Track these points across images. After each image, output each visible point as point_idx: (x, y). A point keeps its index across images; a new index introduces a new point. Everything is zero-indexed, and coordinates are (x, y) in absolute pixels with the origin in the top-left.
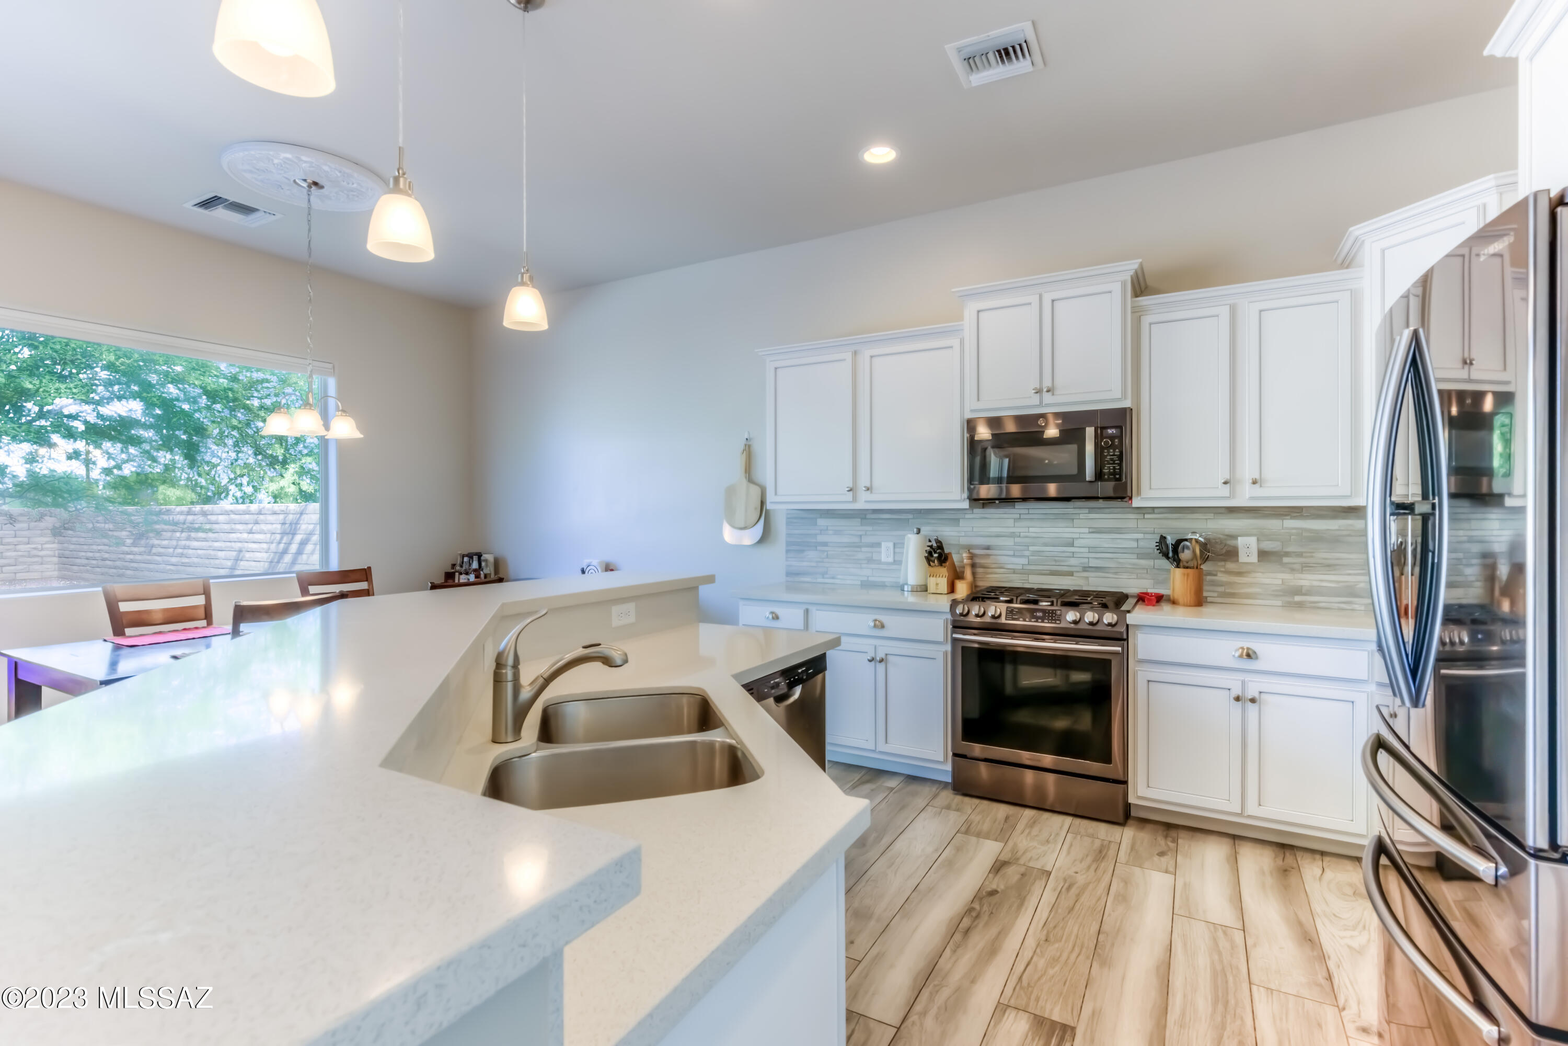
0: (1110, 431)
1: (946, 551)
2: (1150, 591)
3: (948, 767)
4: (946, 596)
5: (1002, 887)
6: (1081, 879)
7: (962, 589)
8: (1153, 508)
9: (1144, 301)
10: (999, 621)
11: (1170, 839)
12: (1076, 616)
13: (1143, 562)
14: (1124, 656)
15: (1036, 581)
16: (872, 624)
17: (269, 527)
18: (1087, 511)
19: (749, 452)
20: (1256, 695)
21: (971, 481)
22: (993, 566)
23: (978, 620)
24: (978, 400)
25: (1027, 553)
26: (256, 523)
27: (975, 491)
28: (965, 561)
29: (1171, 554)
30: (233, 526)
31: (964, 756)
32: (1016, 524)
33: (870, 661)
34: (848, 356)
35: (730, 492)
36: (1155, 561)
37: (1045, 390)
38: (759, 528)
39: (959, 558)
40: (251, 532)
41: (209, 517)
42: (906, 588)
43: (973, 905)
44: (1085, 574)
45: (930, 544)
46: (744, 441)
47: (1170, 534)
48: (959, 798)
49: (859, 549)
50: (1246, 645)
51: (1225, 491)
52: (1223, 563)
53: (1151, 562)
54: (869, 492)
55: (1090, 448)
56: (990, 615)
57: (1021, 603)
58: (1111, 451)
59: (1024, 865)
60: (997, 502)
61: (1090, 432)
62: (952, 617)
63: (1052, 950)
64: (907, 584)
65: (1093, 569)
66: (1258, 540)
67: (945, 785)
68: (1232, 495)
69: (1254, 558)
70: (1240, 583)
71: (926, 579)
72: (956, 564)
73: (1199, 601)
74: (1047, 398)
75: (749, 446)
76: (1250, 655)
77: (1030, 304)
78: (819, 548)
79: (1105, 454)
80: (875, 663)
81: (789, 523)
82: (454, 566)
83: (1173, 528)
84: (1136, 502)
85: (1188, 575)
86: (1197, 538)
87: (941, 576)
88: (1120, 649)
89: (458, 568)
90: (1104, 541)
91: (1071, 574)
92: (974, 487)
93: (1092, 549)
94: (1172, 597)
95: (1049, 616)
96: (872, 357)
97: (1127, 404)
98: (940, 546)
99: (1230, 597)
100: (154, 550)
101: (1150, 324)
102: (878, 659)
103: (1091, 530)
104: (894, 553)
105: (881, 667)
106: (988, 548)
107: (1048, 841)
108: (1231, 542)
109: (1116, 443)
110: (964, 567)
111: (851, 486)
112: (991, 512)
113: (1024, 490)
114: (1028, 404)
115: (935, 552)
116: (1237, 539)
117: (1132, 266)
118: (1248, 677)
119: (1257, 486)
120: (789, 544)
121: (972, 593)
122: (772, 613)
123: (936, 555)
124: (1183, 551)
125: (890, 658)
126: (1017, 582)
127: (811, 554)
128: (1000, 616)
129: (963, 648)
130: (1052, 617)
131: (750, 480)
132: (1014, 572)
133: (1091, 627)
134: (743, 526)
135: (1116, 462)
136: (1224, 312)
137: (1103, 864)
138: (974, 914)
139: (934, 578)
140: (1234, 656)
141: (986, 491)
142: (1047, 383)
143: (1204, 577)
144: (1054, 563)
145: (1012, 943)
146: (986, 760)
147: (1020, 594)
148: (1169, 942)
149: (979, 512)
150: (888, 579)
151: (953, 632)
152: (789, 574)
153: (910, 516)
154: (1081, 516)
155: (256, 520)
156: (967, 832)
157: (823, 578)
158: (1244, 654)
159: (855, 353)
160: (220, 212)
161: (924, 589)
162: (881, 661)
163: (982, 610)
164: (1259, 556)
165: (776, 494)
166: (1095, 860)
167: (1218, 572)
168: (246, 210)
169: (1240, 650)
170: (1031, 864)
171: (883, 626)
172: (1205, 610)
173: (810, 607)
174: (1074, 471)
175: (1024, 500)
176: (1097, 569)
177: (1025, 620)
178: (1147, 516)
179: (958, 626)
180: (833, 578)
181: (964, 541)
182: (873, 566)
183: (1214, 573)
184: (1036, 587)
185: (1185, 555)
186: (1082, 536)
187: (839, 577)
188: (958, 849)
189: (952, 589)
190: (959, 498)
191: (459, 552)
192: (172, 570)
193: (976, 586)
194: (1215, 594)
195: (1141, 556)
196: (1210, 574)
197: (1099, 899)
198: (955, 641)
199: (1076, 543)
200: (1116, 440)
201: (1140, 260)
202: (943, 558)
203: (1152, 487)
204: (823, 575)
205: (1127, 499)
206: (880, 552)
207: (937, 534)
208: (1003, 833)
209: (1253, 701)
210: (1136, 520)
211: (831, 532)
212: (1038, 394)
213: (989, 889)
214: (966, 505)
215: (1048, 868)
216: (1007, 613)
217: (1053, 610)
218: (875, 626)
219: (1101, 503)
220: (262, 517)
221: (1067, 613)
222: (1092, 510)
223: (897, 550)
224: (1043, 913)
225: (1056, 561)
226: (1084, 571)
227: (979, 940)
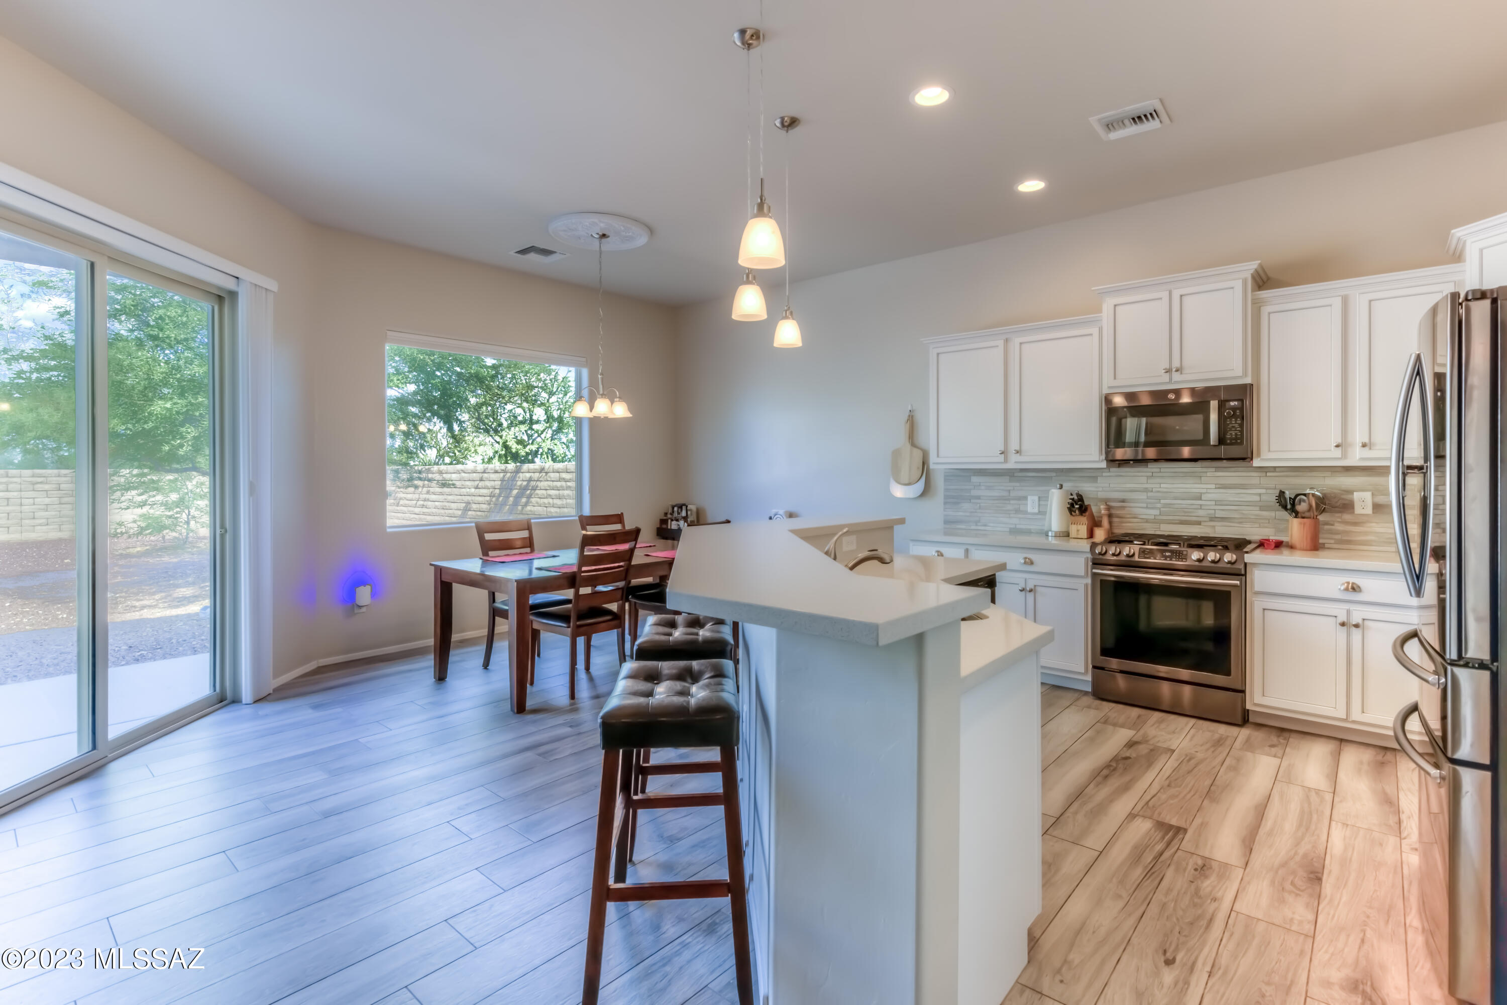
0: (1232, 404)
1: (1086, 503)
2: (1271, 538)
3: (1089, 678)
4: (1086, 541)
5: (1134, 755)
6: (1200, 756)
7: (1100, 535)
8: (1275, 467)
9: (1264, 294)
10: (1132, 559)
11: (1282, 738)
12: (1200, 555)
13: (1265, 514)
14: (1243, 589)
15: (1166, 529)
16: (1023, 561)
17: (492, 483)
18: (1213, 470)
19: (912, 422)
20: (1360, 622)
21: (1108, 445)
22: (1128, 516)
23: (1115, 558)
24: (1115, 378)
25: (1159, 505)
26: (481, 480)
27: (1112, 453)
28: (1103, 512)
29: (1289, 506)
30: (463, 483)
31: (1103, 669)
32: (1150, 481)
33: (1021, 591)
34: (1001, 343)
35: (896, 454)
36: (1277, 512)
37: (1174, 370)
38: (920, 486)
39: (1099, 509)
40: (477, 487)
41: (444, 475)
42: (1050, 534)
43: (1111, 764)
44: (1212, 524)
45: (1072, 497)
46: (908, 413)
47: (1287, 489)
48: (1098, 702)
49: (1007, 502)
50: (1351, 580)
51: (1338, 453)
52: (1339, 515)
53: (1273, 514)
54: (1018, 454)
55: (1214, 417)
56: (1125, 554)
57: (1151, 545)
58: (1234, 420)
59: (1153, 744)
60: (1131, 462)
61: (1214, 404)
62: (1092, 555)
63: (1173, 791)
64: (1051, 531)
65: (1219, 519)
66: (1373, 494)
67: (1086, 693)
68: (1344, 456)
69: (1369, 510)
70: (1354, 532)
71: (1068, 527)
72: (1095, 514)
73: (1315, 546)
74: (1176, 377)
75: (912, 416)
76: (1355, 588)
77: (1161, 299)
78: (972, 501)
79: (1228, 422)
80: (1025, 592)
81: (946, 480)
82: (666, 514)
83: (1291, 485)
84: (1256, 463)
85: (1304, 524)
86: (1313, 492)
87: (1081, 523)
88: (1238, 582)
89: (669, 516)
90: (1229, 495)
91: (1199, 523)
92: (1111, 451)
93: (1218, 502)
94: (1290, 544)
95: (1176, 556)
96: (1021, 343)
97: (1248, 380)
98: (1080, 498)
99: (1346, 544)
100: (402, 502)
101: (1269, 313)
102: (1028, 589)
103: (1217, 486)
104: (1039, 505)
105: (1030, 596)
106: (1123, 501)
107: (1174, 732)
108: (1348, 497)
109: (1238, 414)
110: (1101, 517)
111: (1003, 449)
112: (1125, 471)
113: (1159, 453)
114: (1161, 382)
115: (1077, 504)
116: (1353, 494)
117: (1253, 265)
118: (1352, 607)
119: (1367, 448)
120: (946, 497)
121: (1109, 537)
122: (938, 552)
123: (1077, 506)
124: (1300, 504)
125: (1039, 589)
126: (1149, 530)
127: (966, 506)
128: (1133, 555)
129: (1102, 581)
130: (1179, 556)
131: (913, 444)
132: (1147, 521)
133: (1213, 565)
134: (907, 482)
135: (1238, 429)
136: (1337, 303)
137: (1220, 749)
138: (1112, 768)
139: (1075, 525)
140: (1340, 589)
141: (1120, 453)
142: (1176, 364)
143: (1321, 526)
144: (1183, 514)
145: (1142, 785)
146: (1122, 672)
147: (1153, 538)
148: (1269, 794)
149: (1115, 470)
150: (1033, 527)
151: (1093, 568)
152: (947, 522)
153: (1054, 474)
154: (1208, 474)
155: (482, 477)
156: (1105, 722)
157: (976, 525)
158: (1350, 587)
159: (1007, 341)
160: (532, 256)
161: (1067, 535)
162: (1031, 591)
163: (1118, 550)
164: (1373, 509)
165: (938, 456)
166: (1213, 746)
167: (1335, 523)
168: (546, 252)
169: (1346, 584)
170: (1159, 744)
171: (1032, 563)
172: (1320, 553)
173: (969, 547)
174: (1200, 436)
175: (1156, 460)
176: (1223, 519)
177: (1155, 559)
178: (1268, 474)
179: (1097, 563)
180: (985, 526)
181: (1101, 495)
182: (1021, 516)
183: (1332, 523)
184: (1166, 534)
185: (1302, 507)
186: (1209, 491)
187: (992, 525)
188: (1098, 732)
189: (1091, 535)
190: (1097, 459)
191: (671, 503)
192: (416, 519)
193: (1112, 533)
194: (1332, 541)
195: (1262, 508)
196: (1327, 523)
197: (1214, 767)
198: (1094, 575)
199: (1203, 497)
200: (1238, 411)
201: (1259, 262)
202: (1083, 508)
203: (1271, 450)
204: (977, 523)
205: (1248, 460)
206: (1026, 504)
207: (1078, 489)
208: (1136, 725)
209: (1357, 626)
210: (1259, 478)
211: (983, 488)
212: (1168, 373)
213: (1124, 756)
214: (1104, 465)
215: (1173, 748)
216: (1139, 553)
217: (1180, 551)
218: (1025, 563)
219: (1225, 463)
220: (485, 475)
221: (1192, 553)
222: (1217, 469)
223: (1042, 503)
224: (1167, 771)
225: (1185, 512)
226: (1211, 521)
227: (1115, 782)
